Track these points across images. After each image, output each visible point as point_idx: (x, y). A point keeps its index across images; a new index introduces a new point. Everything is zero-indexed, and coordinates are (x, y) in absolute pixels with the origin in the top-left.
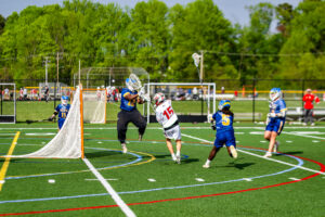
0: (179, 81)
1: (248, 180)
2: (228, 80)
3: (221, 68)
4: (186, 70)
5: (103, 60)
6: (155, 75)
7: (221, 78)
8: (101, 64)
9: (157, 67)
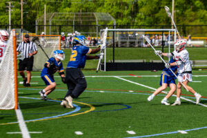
0: (150, 26)
1: (183, 132)
2: (201, 26)
3: (193, 13)
4: (157, 15)
5: (69, 5)
6: (124, 21)
7: (193, 23)
8: (68, 9)
9: (126, 12)
